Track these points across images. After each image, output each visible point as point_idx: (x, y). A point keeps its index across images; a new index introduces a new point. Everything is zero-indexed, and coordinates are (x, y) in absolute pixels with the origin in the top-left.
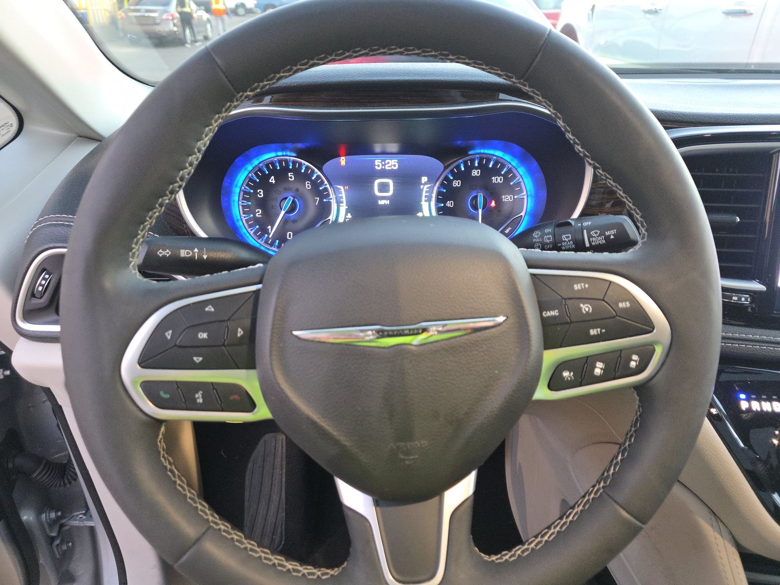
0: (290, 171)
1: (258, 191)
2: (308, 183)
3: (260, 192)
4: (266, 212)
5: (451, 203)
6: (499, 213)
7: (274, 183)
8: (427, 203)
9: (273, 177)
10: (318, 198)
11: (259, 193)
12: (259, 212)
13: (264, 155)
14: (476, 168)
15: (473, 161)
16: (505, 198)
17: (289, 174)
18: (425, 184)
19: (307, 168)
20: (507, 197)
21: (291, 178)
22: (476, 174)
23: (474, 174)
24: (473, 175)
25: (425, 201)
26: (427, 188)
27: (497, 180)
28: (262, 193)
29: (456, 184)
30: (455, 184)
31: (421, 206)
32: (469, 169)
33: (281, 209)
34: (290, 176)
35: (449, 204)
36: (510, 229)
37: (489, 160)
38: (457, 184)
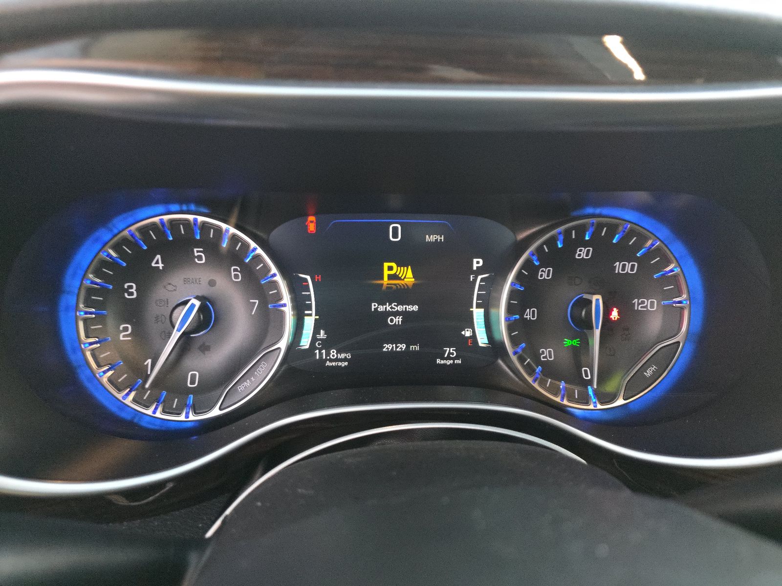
0: (198, 244)
1: (126, 286)
2: (235, 270)
3: (131, 287)
4: (140, 333)
5: (534, 311)
6: (627, 333)
7: (161, 268)
8: (481, 311)
9: (158, 257)
10: (257, 301)
11: (127, 291)
12: (126, 329)
13: (138, 210)
14: (586, 244)
15: (581, 230)
16: (639, 304)
17: (195, 250)
18: (480, 271)
19: (234, 239)
20: (643, 302)
21: (200, 258)
22: (583, 255)
23: (579, 255)
24: (577, 257)
25: (478, 306)
26: (482, 280)
27: (624, 267)
28: (133, 290)
29: (545, 274)
30: (541, 276)
31: (471, 315)
32: (572, 245)
33: (174, 327)
34: (196, 254)
35: (529, 315)
36: (654, 368)
37: (613, 230)
38: (545, 276)
